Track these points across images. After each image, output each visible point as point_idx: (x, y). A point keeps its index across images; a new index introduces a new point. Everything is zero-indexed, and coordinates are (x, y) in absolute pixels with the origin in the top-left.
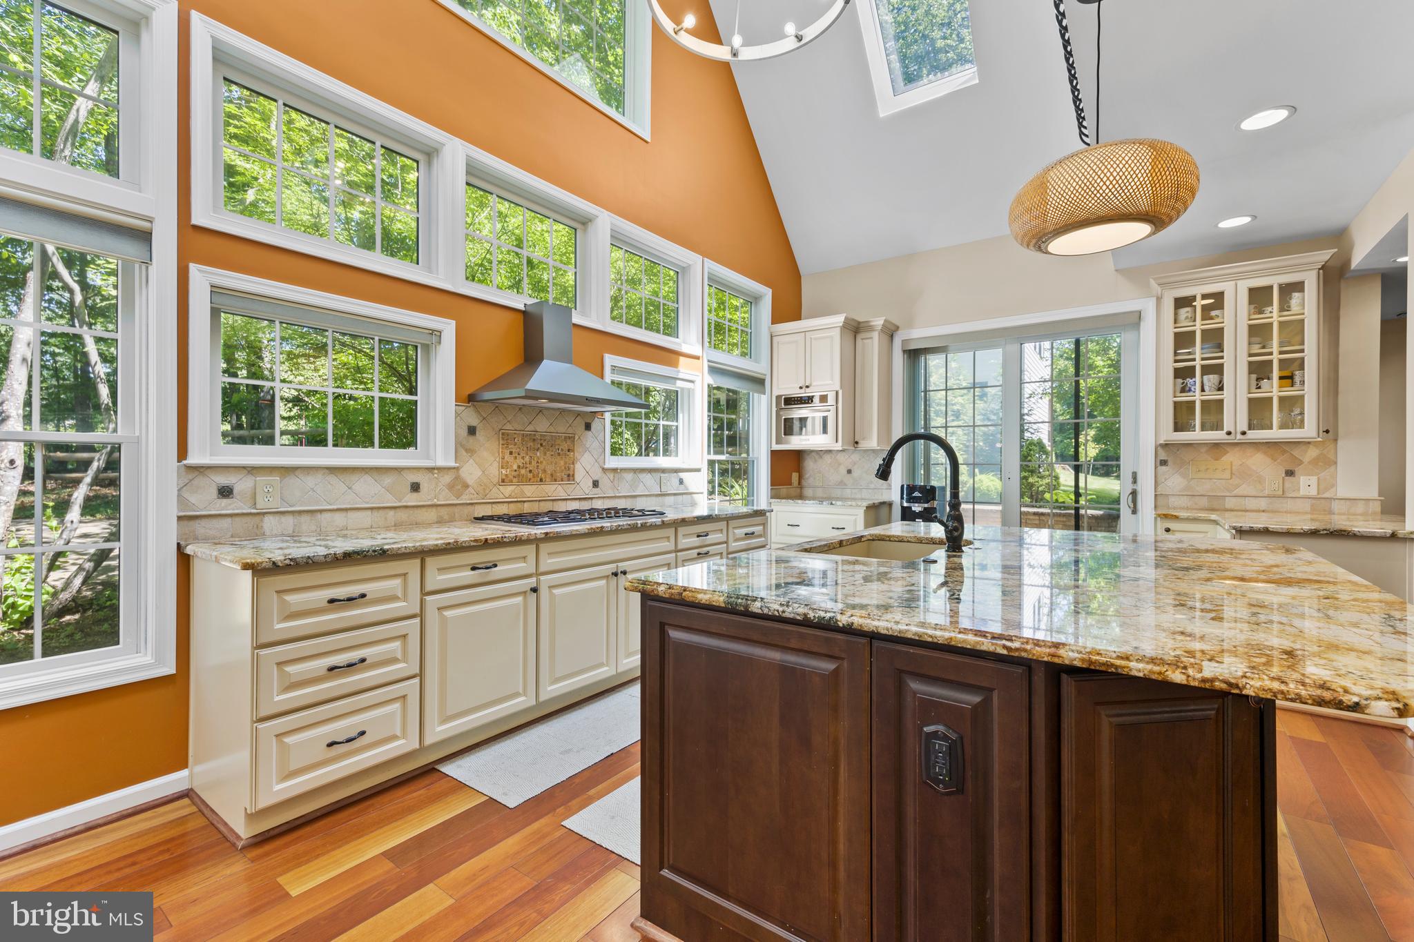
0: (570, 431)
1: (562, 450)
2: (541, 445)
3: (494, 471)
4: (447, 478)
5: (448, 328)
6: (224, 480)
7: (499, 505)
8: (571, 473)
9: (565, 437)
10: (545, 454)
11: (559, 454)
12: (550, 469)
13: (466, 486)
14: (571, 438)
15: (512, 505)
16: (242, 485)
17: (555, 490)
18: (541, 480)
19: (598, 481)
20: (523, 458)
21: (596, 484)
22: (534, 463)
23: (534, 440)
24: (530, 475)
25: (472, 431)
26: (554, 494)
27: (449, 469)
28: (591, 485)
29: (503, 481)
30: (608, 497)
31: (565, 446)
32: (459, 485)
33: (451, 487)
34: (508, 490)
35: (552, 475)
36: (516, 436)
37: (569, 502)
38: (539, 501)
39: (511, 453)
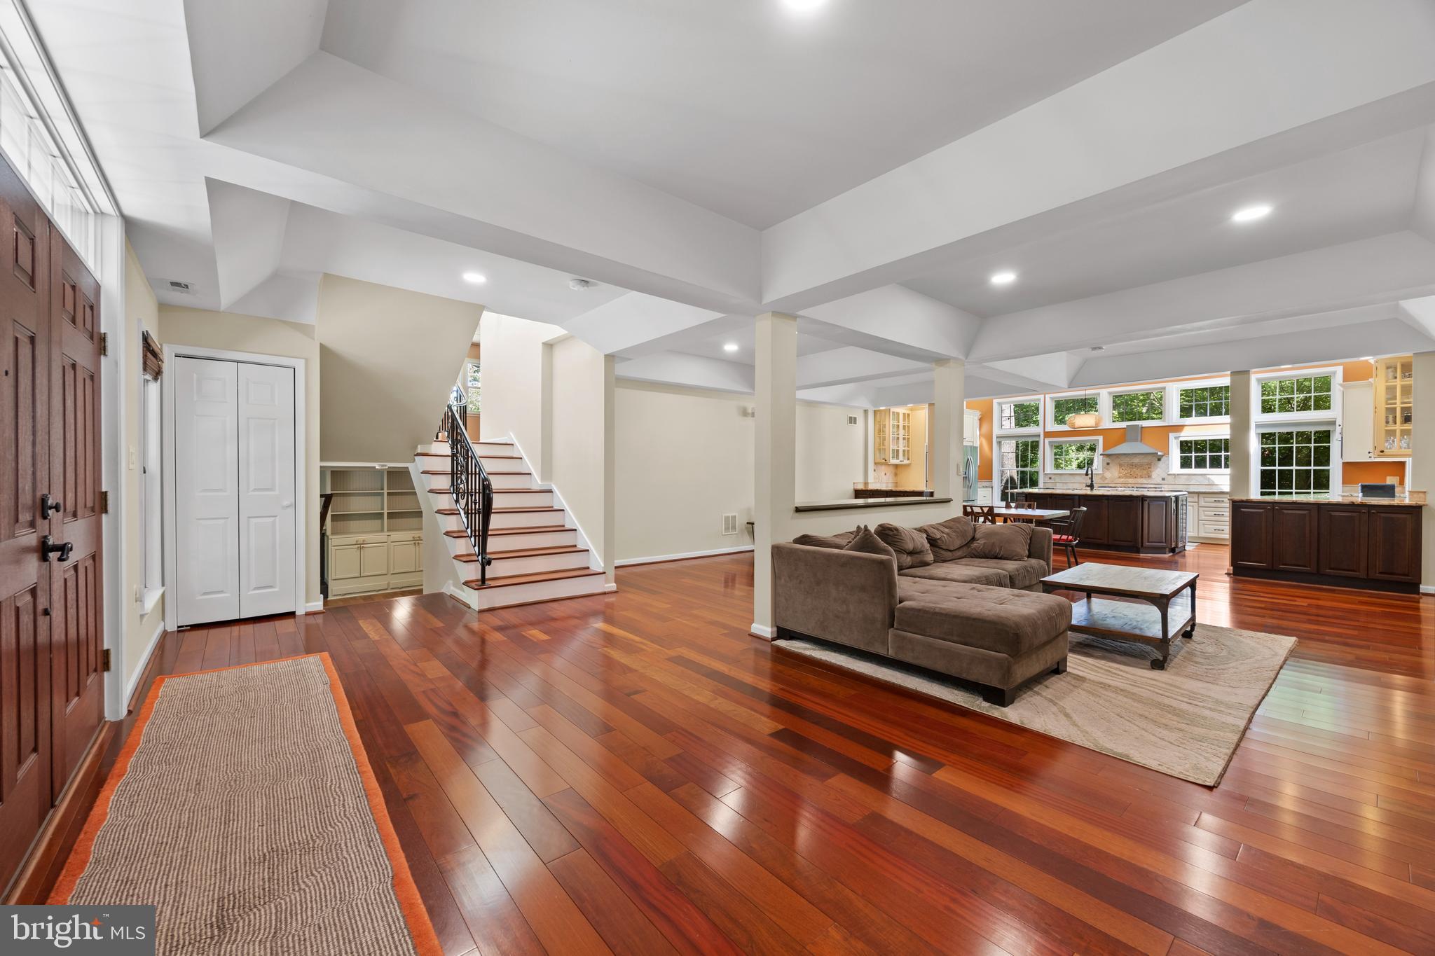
0: (1150, 461)
1: (1145, 468)
2: (1136, 466)
3: (1116, 475)
4: (1100, 476)
5: (1100, 438)
6: (1050, 476)
9: (1147, 464)
10: (1137, 469)
12: (1139, 474)
13: (1106, 478)
14: (1150, 464)
16: (1053, 477)
17: (1144, 481)
18: (1136, 478)
19: (1165, 478)
20: (1127, 471)
21: (1163, 479)
22: (1133, 472)
23: (1133, 465)
24: (1131, 476)
25: (1108, 464)
26: (1141, 482)
27: (1100, 474)
28: (1161, 479)
29: (1119, 477)
31: (1147, 466)
32: (1103, 478)
33: (1101, 478)
34: (1121, 480)
35: (1140, 476)
36: (1124, 464)
39: (1123, 469)
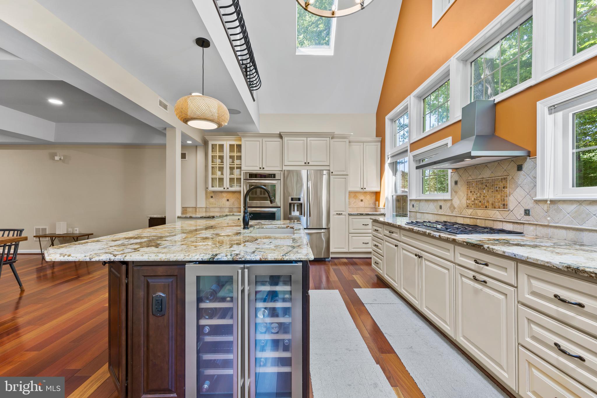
0: (505, 173)
1: (499, 188)
2: (486, 186)
3: (464, 202)
4: (449, 204)
5: (449, 141)
6: (413, 203)
7: (466, 218)
8: (506, 203)
9: (502, 179)
10: (488, 191)
11: (497, 191)
12: (491, 200)
13: (455, 208)
14: (505, 179)
15: (471, 219)
17: (496, 214)
18: (486, 207)
19: (529, 210)
20: (476, 194)
21: (527, 212)
22: (482, 197)
23: (482, 183)
24: (480, 204)
25: (456, 183)
26: (494, 217)
27: (449, 200)
28: (523, 212)
29: (468, 206)
30: (541, 225)
31: (501, 185)
32: (452, 208)
33: (450, 208)
34: (470, 211)
35: (492, 204)
36: (473, 182)
37: (504, 223)
38: (485, 219)
39: (471, 192)
